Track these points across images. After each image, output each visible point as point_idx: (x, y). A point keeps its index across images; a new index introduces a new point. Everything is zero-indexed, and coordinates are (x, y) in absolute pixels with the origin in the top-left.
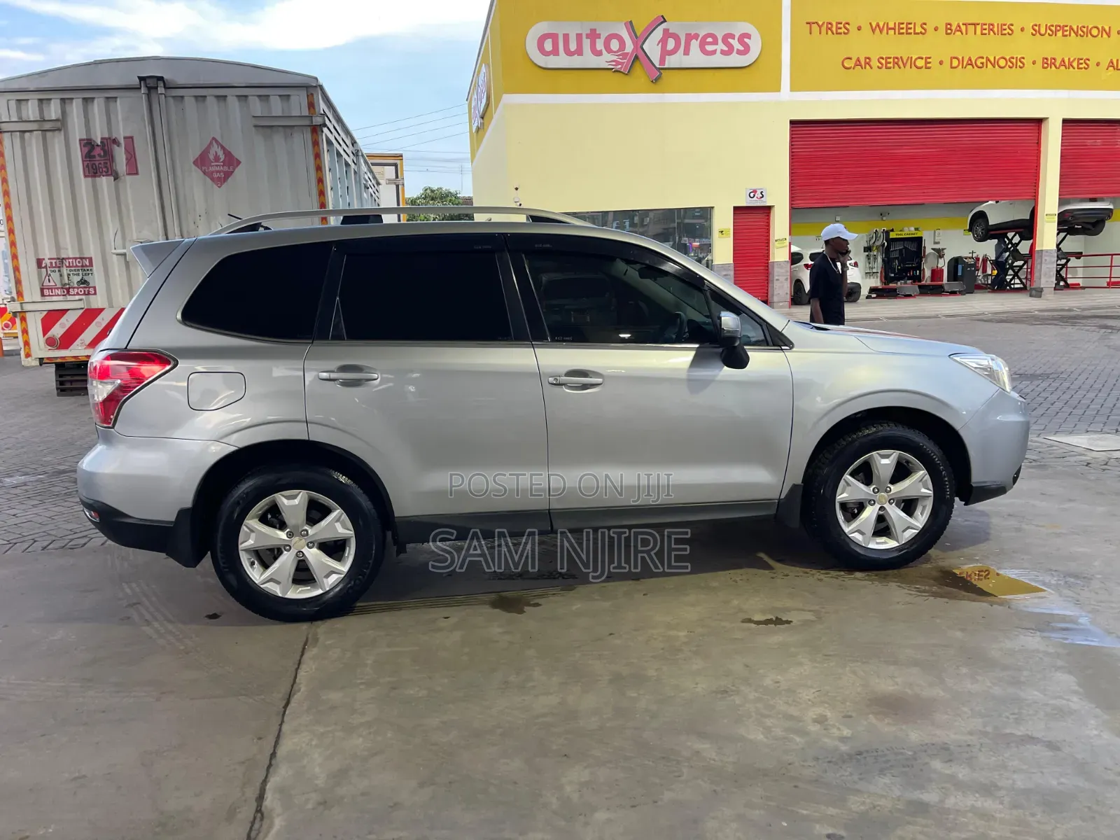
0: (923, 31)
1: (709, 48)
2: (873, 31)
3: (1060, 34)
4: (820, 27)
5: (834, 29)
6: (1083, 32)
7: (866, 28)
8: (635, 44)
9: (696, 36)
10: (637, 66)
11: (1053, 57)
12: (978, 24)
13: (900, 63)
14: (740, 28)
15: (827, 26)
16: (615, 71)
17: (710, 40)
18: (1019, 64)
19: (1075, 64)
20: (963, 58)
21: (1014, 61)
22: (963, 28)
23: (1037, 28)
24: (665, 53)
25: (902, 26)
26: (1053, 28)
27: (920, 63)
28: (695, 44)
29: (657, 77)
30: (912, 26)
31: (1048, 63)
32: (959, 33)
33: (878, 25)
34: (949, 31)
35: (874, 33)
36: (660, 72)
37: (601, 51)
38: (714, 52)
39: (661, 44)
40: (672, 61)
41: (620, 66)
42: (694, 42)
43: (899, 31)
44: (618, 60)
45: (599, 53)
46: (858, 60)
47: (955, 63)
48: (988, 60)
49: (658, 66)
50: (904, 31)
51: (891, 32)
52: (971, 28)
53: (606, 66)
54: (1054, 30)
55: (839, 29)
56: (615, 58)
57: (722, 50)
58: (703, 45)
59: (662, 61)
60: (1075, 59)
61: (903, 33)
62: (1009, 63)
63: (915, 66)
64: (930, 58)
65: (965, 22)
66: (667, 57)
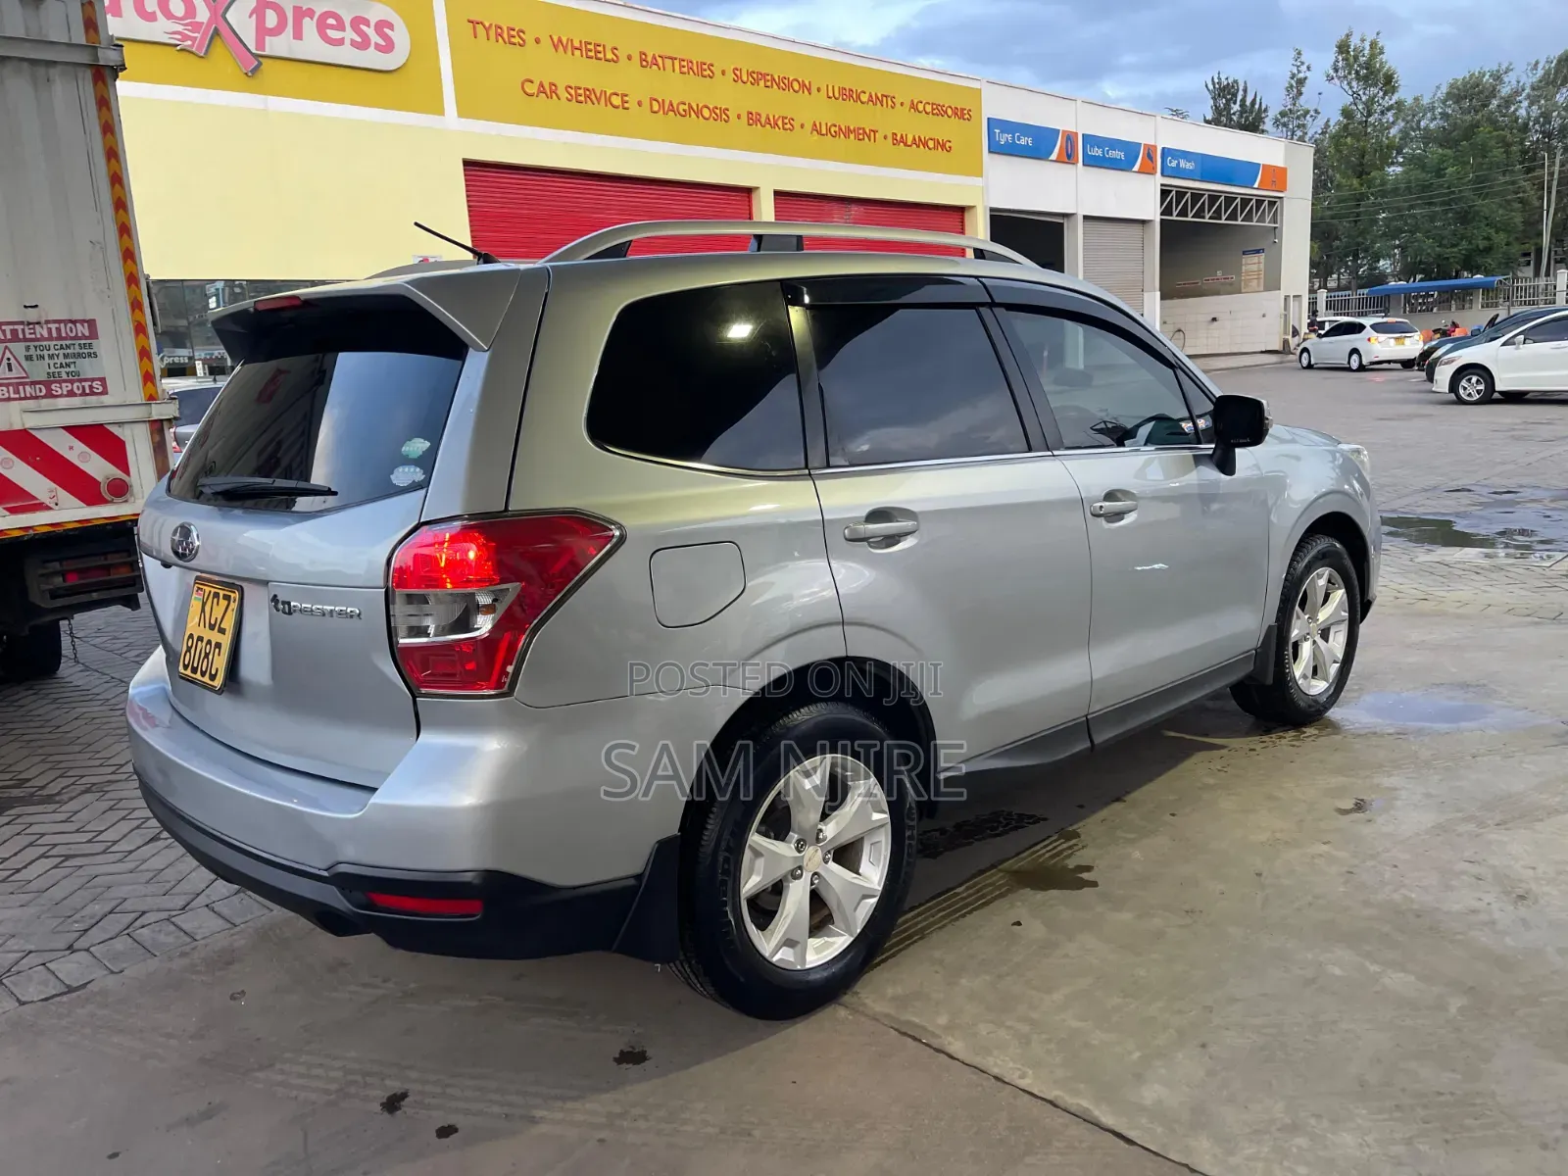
0: (615, 58)
1: (333, 34)
2: (556, 48)
3: (762, 83)
4: (487, 29)
5: (505, 36)
6: (785, 84)
7: (546, 42)
8: (213, 10)
9: (310, 13)
10: (218, 46)
11: (759, 112)
12: (676, 59)
13: (593, 97)
14: (376, 12)
15: (496, 31)
16: (181, 50)
17: (331, 21)
18: (724, 116)
19: (780, 123)
20: (663, 100)
21: (718, 111)
22: (660, 60)
23: (738, 73)
24: (262, 32)
25: (589, 47)
26: (755, 76)
27: (617, 101)
28: (309, 26)
29: (254, 67)
30: (600, 49)
31: (753, 119)
32: (655, 67)
33: (560, 40)
34: (644, 63)
35: (556, 50)
36: (259, 61)
37: (154, 12)
38: (340, 42)
39: (254, 16)
40: (277, 45)
41: (189, 43)
42: (306, 21)
43: (587, 54)
44: (186, 32)
45: (150, 17)
46: (541, 85)
47: (656, 107)
48: (691, 107)
49: (254, 51)
50: (592, 54)
51: (577, 53)
52: (668, 62)
53: (165, 39)
54: (757, 77)
55: (511, 37)
56: (180, 28)
57: (352, 40)
58: (322, 27)
59: (260, 44)
60: (779, 117)
61: (591, 58)
62: (713, 115)
63: (611, 104)
64: (626, 95)
65: (661, 54)
66: (267, 38)
